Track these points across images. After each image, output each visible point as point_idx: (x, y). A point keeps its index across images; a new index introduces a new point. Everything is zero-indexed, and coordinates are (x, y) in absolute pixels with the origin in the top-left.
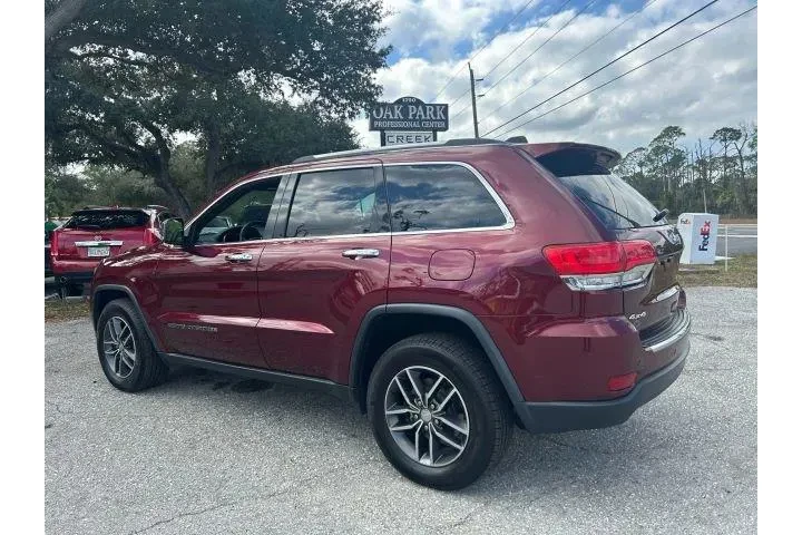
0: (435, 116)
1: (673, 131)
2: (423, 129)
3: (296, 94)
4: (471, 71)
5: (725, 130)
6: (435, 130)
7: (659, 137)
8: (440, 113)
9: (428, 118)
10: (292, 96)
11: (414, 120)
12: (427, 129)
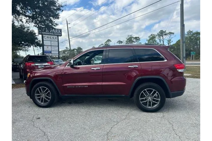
0: (58, 32)
1: (109, 41)
2: (54, 35)
3: (27, 23)
4: (67, 21)
5: (119, 41)
6: (58, 36)
7: (106, 42)
8: (59, 31)
9: (56, 32)
10: (26, 23)
11: (52, 32)
12: (56, 35)
